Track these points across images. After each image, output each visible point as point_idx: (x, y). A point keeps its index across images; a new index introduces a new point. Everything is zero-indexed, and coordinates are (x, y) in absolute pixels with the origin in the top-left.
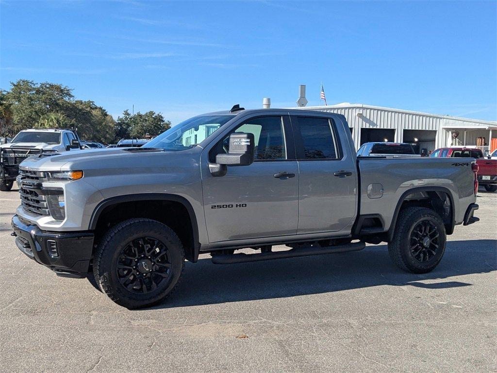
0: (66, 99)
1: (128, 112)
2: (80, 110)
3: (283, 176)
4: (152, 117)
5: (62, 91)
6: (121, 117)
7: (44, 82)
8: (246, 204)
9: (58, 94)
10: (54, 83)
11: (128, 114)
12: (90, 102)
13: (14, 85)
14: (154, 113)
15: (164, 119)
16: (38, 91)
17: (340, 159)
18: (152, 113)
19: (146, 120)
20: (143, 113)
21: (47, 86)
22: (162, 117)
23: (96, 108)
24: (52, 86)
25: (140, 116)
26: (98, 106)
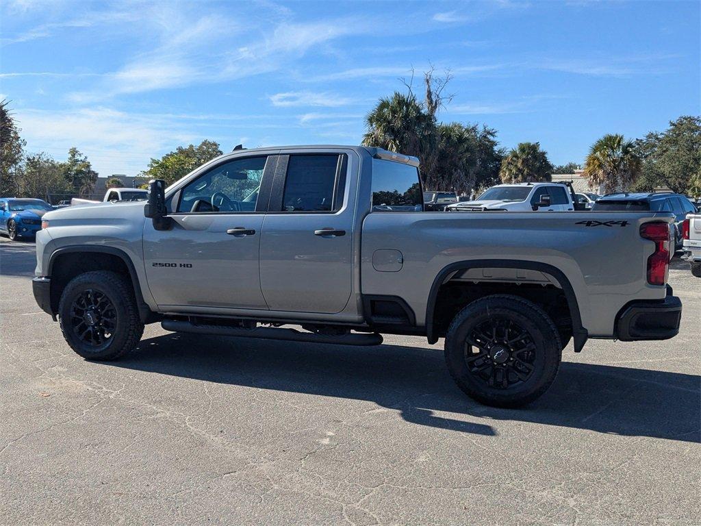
3: (240, 233)
8: (191, 265)
17: (334, 212)
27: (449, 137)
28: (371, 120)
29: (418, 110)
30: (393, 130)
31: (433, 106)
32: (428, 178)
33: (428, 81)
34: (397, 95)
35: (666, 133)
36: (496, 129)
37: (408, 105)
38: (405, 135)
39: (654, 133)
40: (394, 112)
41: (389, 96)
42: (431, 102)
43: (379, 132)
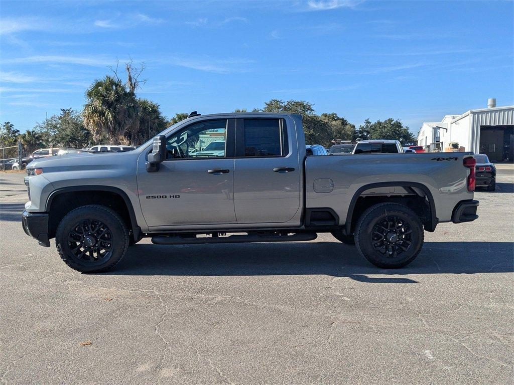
0: (308, 113)
1: (369, 121)
2: (319, 122)
3: (216, 172)
4: (391, 124)
5: (304, 107)
6: (362, 126)
7: (289, 100)
8: (179, 196)
9: (301, 109)
10: (299, 100)
11: (369, 123)
12: (333, 114)
13: (267, 104)
14: (393, 120)
15: (402, 125)
16: (285, 109)
17: (284, 156)
18: (391, 120)
19: (385, 127)
20: (382, 121)
21: (293, 103)
22: (400, 123)
23: (338, 119)
24: (296, 103)
25: (379, 123)
26: (340, 117)
27: (145, 109)
28: (90, 94)
29: (123, 89)
30: (108, 103)
31: (133, 87)
32: (133, 136)
33: (128, 69)
34: (108, 78)
35: (264, 110)
36: (159, 104)
37: (116, 85)
38: (118, 106)
39: (257, 109)
40: (107, 89)
41: (102, 78)
42: (131, 85)
43: (97, 103)
